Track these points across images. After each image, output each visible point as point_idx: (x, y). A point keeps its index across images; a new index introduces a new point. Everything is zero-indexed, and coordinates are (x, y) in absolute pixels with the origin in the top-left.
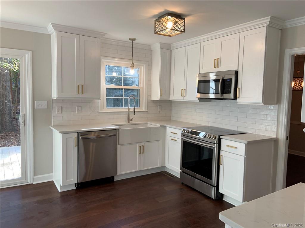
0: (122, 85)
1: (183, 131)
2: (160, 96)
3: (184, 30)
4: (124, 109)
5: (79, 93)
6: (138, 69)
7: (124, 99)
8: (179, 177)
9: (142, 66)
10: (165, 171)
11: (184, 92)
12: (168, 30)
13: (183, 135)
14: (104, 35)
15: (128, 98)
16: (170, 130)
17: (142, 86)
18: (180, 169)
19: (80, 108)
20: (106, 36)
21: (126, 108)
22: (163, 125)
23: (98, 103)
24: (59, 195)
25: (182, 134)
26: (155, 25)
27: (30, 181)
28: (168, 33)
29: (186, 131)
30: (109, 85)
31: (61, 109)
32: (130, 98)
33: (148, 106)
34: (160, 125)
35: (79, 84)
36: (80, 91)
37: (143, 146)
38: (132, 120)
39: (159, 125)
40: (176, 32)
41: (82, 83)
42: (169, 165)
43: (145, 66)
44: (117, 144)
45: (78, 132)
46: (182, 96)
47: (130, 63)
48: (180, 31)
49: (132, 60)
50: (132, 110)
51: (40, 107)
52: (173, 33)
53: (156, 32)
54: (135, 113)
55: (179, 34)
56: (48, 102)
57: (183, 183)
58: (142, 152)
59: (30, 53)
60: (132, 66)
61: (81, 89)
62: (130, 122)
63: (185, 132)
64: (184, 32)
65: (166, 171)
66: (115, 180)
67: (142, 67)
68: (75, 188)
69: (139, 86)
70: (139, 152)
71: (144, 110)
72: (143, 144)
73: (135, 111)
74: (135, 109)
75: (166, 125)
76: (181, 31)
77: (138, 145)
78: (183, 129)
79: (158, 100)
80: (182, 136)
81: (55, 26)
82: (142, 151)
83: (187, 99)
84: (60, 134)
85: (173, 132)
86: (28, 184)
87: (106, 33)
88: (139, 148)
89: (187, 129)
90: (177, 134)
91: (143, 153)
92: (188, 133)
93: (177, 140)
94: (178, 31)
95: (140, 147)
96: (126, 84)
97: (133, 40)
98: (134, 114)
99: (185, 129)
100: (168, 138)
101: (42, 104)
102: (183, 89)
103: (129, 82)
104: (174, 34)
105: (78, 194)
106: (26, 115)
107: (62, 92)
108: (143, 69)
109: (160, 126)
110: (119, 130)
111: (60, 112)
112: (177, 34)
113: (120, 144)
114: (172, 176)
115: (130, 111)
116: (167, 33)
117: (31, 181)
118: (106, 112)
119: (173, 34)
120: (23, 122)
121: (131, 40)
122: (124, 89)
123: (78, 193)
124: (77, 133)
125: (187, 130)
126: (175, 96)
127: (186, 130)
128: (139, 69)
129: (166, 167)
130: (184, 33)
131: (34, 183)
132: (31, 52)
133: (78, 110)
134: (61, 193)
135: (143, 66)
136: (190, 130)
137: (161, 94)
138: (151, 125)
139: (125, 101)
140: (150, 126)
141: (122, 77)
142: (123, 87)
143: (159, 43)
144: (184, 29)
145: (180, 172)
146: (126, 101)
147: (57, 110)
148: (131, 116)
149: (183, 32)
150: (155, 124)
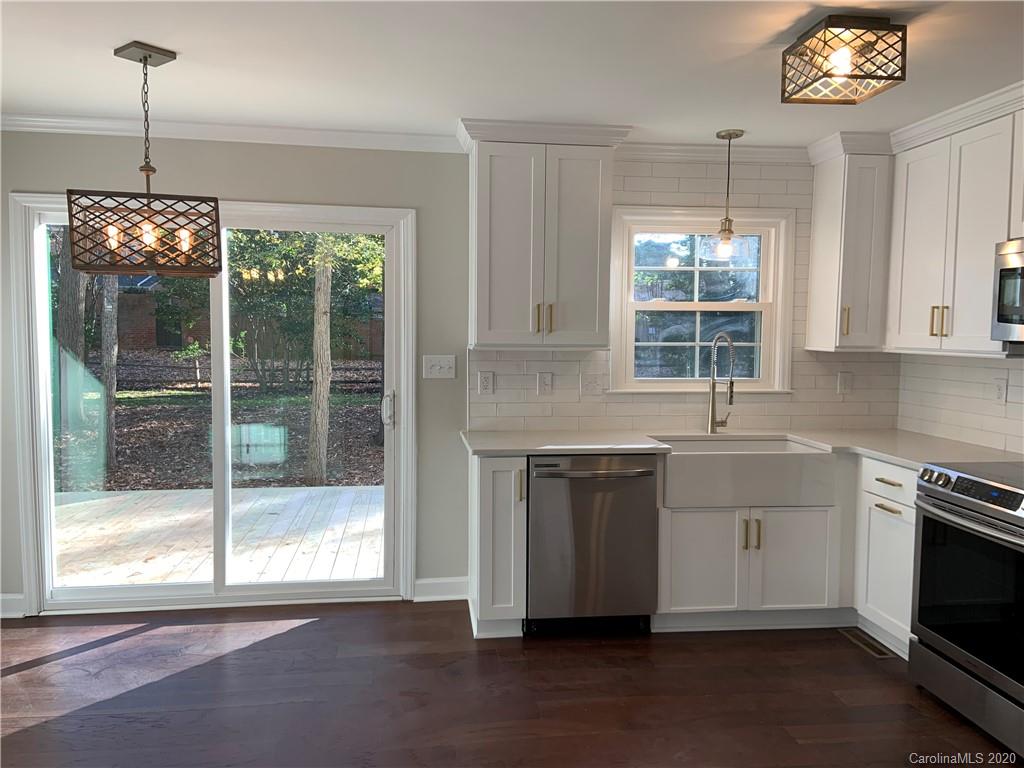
0: (692, 300)
1: (922, 477)
2: (842, 333)
3: (904, 73)
4: (696, 384)
5: (539, 330)
6: (757, 239)
7: (698, 350)
8: (907, 659)
9: (773, 227)
10: (857, 628)
11: (941, 320)
12: (836, 82)
13: (925, 493)
14: (625, 134)
15: (712, 344)
16: (873, 468)
17: (771, 301)
18: (909, 629)
19: (548, 378)
20: (632, 136)
21: (705, 381)
22: (847, 448)
23: (607, 361)
24: (473, 648)
25: (920, 487)
26: (784, 69)
27: (404, 592)
28: (841, 92)
29: (933, 480)
30: (644, 300)
31: (493, 381)
32: (718, 344)
33: (793, 374)
34: (833, 449)
35: (540, 301)
36: (544, 323)
37: (758, 522)
38: (723, 423)
39: (828, 448)
40: (873, 82)
41: (551, 298)
42: (869, 605)
43: (783, 223)
44: (659, 504)
45: (528, 457)
46: (932, 335)
47: (717, 220)
48: (887, 78)
49: (727, 207)
50: (722, 388)
51: (436, 374)
52: (861, 89)
53: (787, 95)
54: (731, 397)
55: (885, 89)
56: (456, 358)
57: (920, 688)
58: (753, 541)
59: (411, 214)
60: (727, 230)
61: (547, 317)
62: (719, 429)
63: (929, 481)
64: (902, 78)
65: (859, 626)
66: (653, 631)
67: (773, 230)
68: (521, 635)
69: (758, 301)
70: (743, 544)
71: (777, 388)
72: (757, 514)
73: (732, 392)
74: (732, 383)
75: (860, 450)
76: (890, 77)
77: (739, 517)
78: (925, 470)
79: (833, 350)
80: (918, 495)
81: (472, 125)
82: (753, 538)
83: (951, 346)
84: (476, 456)
85: (886, 478)
86: (400, 599)
87: (631, 127)
88: (744, 527)
89: (942, 470)
90: (900, 485)
91: (758, 547)
92: (944, 485)
93: (900, 513)
94: (881, 78)
95: (747, 523)
96: (708, 296)
97: (731, 135)
98: (731, 403)
99: (932, 467)
100: (867, 501)
101: (440, 366)
102: (940, 305)
103: (720, 288)
104: (866, 92)
105: (524, 655)
106: (400, 398)
107: (490, 329)
108: (778, 238)
109: (830, 450)
110: (665, 455)
111: (490, 391)
112: (877, 92)
113: (667, 505)
114: (881, 653)
115: (717, 390)
116: (836, 91)
117: (409, 592)
118: (633, 394)
119: (861, 93)
120: (390, 417)
121: (723, 137)
122: (698, 314)
123: (526, 652)
124: (526, 459)
125: (940, 475)
126: (908, 335)
127: (936, 474)
128: (760, 237)
129: (859, 612)
130: (903, 83)
131: (416, 599)
132: (414, 211)
133: (543, 383)
134: (477, 640)
135: (777, 226)
136: (954, 475)
137: (845, 330)
138: (802, 444)
139: (703, 356)
140: (795, 448)
141: (692, 273)
142: (697, 305)
143: (838, 134)
144: (903, 69)
145: (911, 641)
146: (706, 353)
147: (482, 383)
148: (722, 409)
149: (898, 78)
150: (812, 442)
